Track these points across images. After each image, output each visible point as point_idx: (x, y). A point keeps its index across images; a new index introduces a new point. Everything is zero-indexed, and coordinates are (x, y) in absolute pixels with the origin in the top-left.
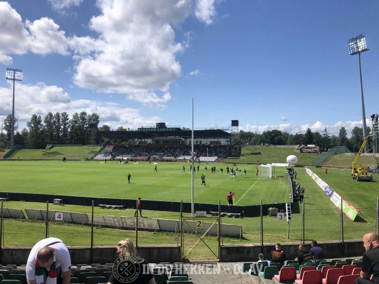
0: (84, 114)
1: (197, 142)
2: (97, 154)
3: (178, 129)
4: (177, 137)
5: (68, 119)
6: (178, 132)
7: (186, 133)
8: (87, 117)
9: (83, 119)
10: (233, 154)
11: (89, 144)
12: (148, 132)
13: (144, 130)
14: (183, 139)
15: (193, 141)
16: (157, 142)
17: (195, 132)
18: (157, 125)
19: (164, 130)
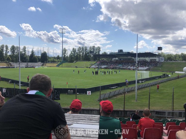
0: (94, 47)
1: (139, 60)
2: (92, 65)
3: (129, 53)
4: (130, 57)
5: (87, 50)
6: (129, 54)
7: (133, 55)
8: (95, 48)
9: (94, 49)
10: (158, 66)
11: (91, 60)
12: (114, 54)
13: (112, 54)
14: (134, 58)
15: (137, 59)
16: (120, 59)
17: (138, 54)
18: (119, 51)
19: (121, 53)
